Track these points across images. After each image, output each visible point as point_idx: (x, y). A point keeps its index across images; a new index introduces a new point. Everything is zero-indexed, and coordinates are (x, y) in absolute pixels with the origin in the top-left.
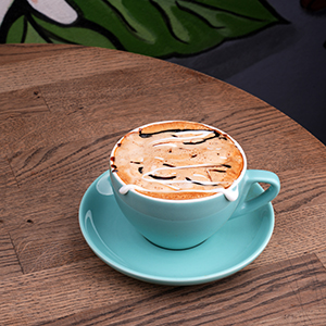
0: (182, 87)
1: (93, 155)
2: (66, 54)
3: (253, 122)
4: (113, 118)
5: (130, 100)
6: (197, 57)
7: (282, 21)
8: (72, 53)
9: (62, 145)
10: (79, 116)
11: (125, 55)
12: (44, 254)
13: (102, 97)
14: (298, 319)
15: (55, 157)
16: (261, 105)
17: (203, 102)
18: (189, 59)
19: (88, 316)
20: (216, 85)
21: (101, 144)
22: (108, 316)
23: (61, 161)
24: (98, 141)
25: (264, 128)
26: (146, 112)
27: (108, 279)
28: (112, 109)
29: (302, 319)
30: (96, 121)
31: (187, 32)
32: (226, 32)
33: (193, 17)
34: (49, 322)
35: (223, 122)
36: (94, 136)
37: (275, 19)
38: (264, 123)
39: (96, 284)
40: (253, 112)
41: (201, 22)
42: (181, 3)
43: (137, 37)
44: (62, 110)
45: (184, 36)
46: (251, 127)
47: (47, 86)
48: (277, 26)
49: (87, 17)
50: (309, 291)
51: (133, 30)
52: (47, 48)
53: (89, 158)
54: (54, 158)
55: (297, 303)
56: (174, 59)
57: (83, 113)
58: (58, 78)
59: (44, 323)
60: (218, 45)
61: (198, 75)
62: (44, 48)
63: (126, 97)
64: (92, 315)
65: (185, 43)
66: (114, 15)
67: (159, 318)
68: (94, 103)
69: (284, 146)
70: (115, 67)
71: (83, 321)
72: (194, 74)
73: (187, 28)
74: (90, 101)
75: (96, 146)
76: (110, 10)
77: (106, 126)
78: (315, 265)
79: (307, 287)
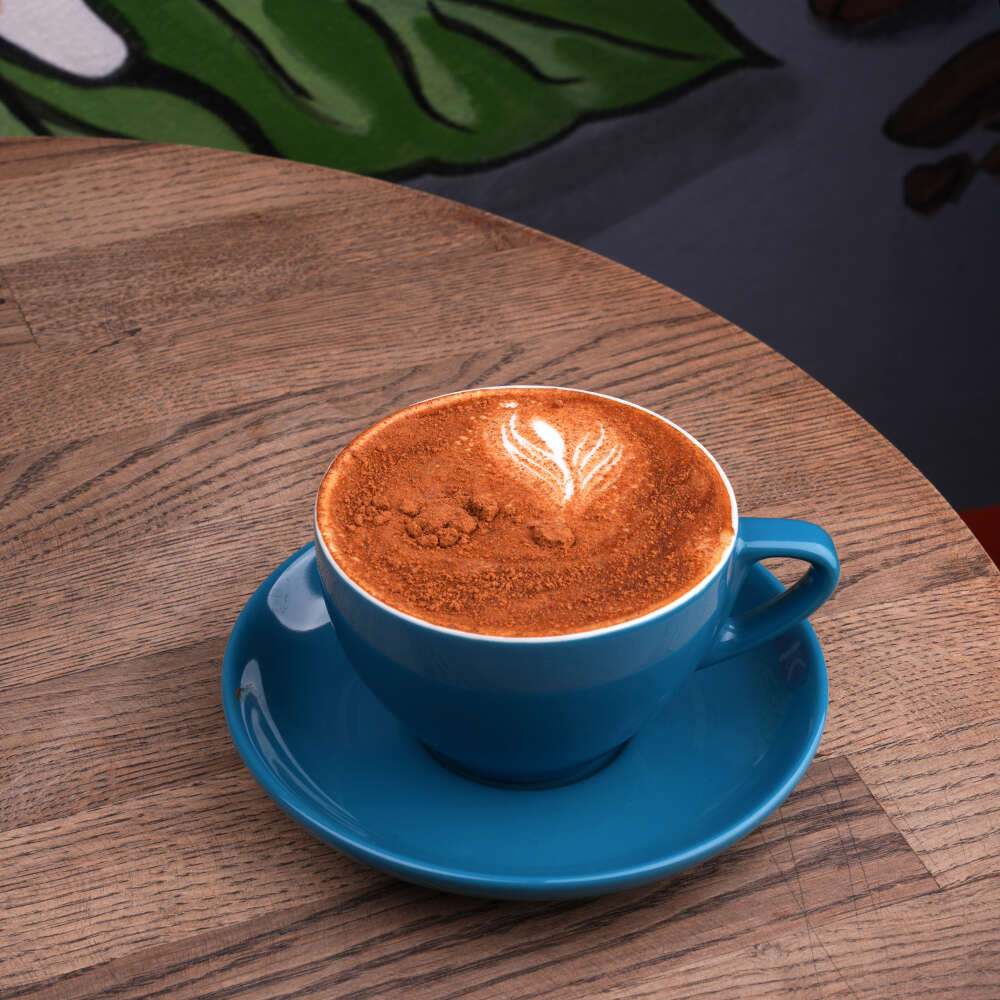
0: (444, 263)
1: (170, 475)
2: (85, 167)
3: (660, 362)
4: (229, 360)
5: (283, 303)
6: (498, 173)
7: (757, 58)
8: (104, 163)
9: (73, 446)
10: (125, 357)
11: (268, 169)
12: (18, 779)
13: (199, 295)
14: (795, 957)
15: (52, 484)
16: (684, 311)
17: (508, 308)
18: (477, 177)
19: (154, 966)
20: (547, 253)
21: (193, 439)
22: (214, 965)
23: (70, 496)
24: (184, 431)
25: (693, 382)
26: (332, 341)
27: (215, 850)
28: (227, 332)
29: (808, 955)
30: (178, 370)
31: (465, 98)
32: (585, 95)
33: (482, 51)
34: (34, 988)
35: (567, 364)
36: (175, 415)
37: (733, 53)
38: (694, 365)
39: (180, 867)
40: (661, 332)
41: (507, 64)
42: (447, 9)
43: (314, 114)
44: (73, 339)
45: (457, 107)
46: (652, 380)
47: (27, 267)
48: (741, 74)
49: (157, 54)
50: (828, 872)
51: (300, 91)
52: (29, 151)
53: (157, 482)
54: (49, 487)
55: (790, 908)
56: (429, 179)
57: (141, 348)
58: (62, 240)
59: (18, 992)
60: (563, 135)
61: (490, 225)
62: (19, 152)
63: (273, 296)
64: (165, 962)
65: (462, 129)
66: (240, 48)
67: (371, 966)
68: (173, 314)
69: (752, 435)
70: (236, 203)
71: (138, 981)
72: (478, 221)
73: (465, 82)
74: (161, 309)
75: (180, 448)
76: (228, 32)
77: (210, 385)
78: (847, 793)
79: (821, 860)
